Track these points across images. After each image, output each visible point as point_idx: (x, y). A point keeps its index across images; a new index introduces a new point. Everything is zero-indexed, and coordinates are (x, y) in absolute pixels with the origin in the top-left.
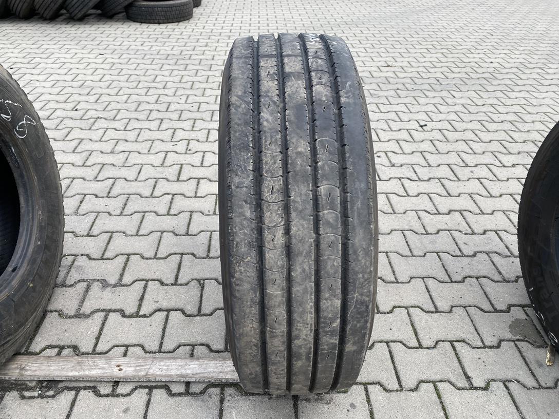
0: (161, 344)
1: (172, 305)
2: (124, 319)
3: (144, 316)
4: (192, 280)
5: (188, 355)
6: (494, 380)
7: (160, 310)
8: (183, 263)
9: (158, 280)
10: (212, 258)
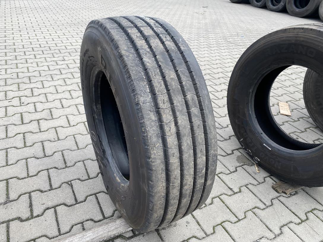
0: (59, 230)
1: (55, 203)
2: (23, 223)
3: (38, 216)
4: (62, 183)
5: (81, 230)
6: (241, 187)
7: (48, 209)
8: (51, 175)
9: (37, 190)
10: (69, 167)
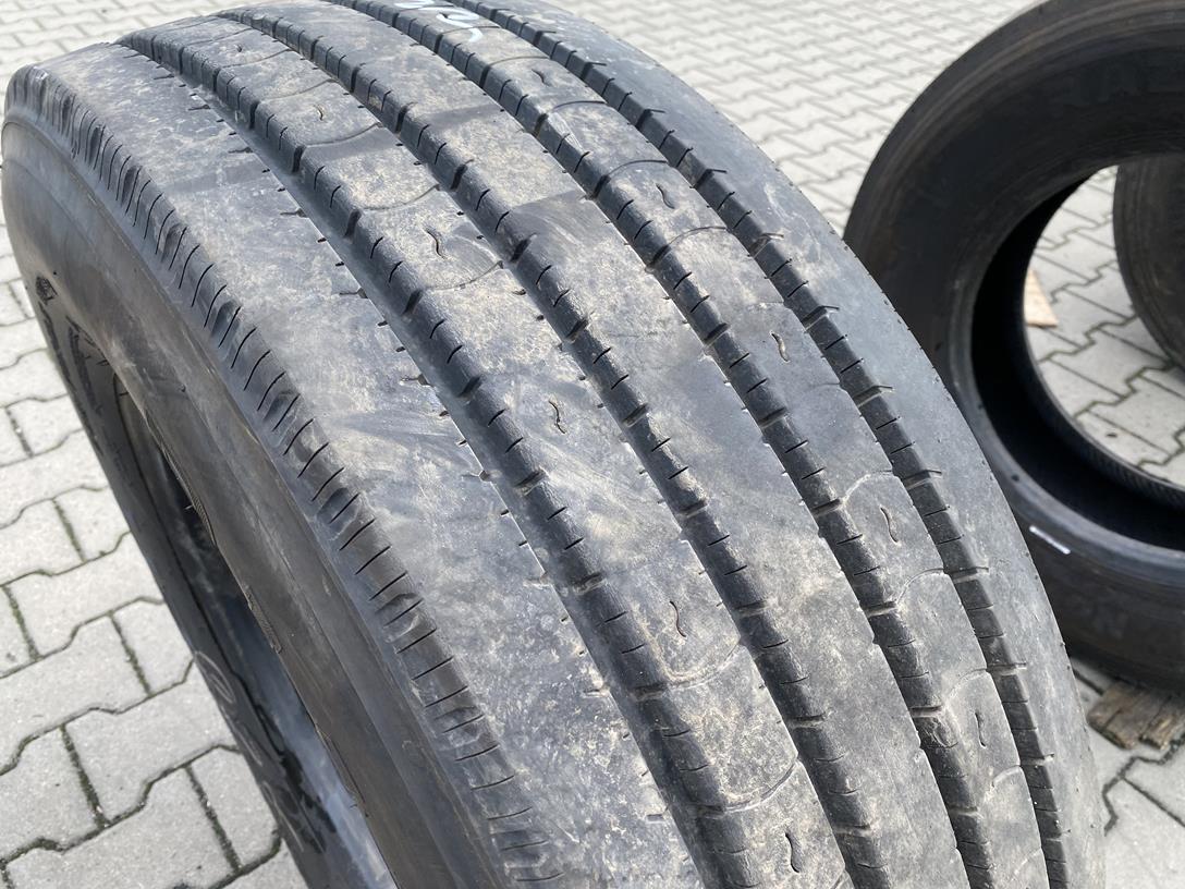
10: (118, 819)
